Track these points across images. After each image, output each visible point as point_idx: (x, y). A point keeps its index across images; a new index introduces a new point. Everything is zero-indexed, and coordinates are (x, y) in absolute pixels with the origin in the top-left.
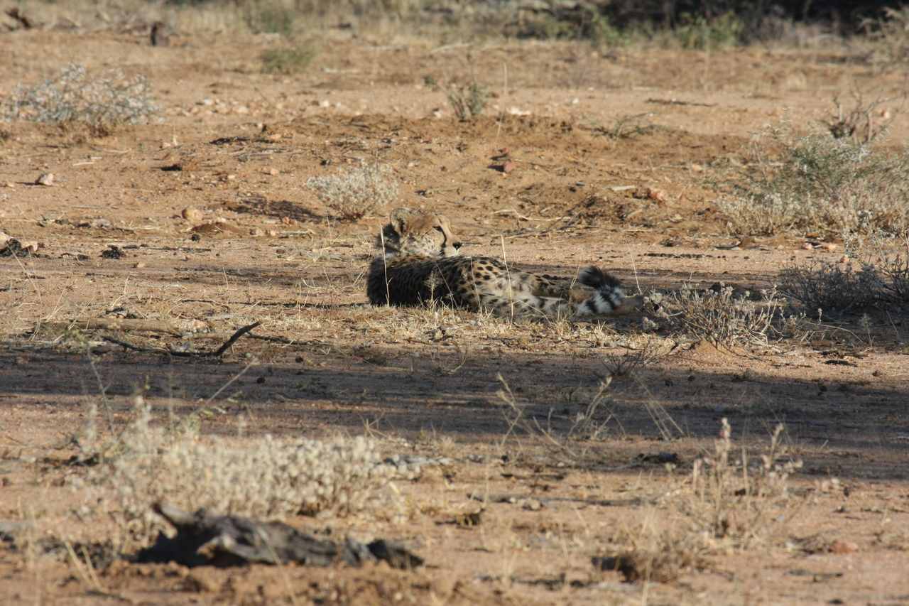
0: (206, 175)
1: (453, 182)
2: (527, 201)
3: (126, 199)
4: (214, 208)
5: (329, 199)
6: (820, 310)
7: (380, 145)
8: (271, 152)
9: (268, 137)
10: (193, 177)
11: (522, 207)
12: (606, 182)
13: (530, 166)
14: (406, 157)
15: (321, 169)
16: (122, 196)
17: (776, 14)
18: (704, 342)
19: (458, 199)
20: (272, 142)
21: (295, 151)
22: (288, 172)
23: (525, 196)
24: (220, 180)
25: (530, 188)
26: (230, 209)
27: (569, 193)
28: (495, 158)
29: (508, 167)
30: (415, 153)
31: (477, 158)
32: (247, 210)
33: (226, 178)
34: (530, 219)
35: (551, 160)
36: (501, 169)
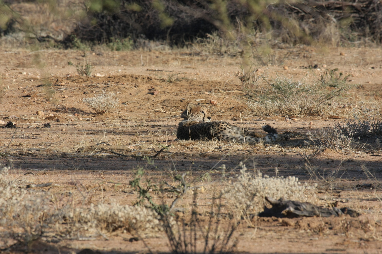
0: (41, 99)
1: (135, 99)
2: (164, 106)
3: (13, 108)
4: (47, 111)
5: (92, 106)
6: (359, 137)
7: (105, 86)
8: (63, 89)
9: (60, 84)
10: (36, 99)
11: (163, 108)
12: (193, 98)
13: (163, 93)
14: (115, 90)
15: (84, 95)
16: (10, 107)
17: (141, 37)
18: (327, 149)
19: (138, 105)
20: (62, 86)
21: (72, 89)
22: (72, 97)
23: (164, 104)
24: (47, 100)
25: (165, 101)
26: (53, 111)
27: (180, 102)
28: (149, 90)
29: (155, 93)
30: (119, 88)
31: (143, 90)
32: (60, 111)
33: (49, 99)
34: (167, 112)
35: (171, 90)
36: (153, 94)
